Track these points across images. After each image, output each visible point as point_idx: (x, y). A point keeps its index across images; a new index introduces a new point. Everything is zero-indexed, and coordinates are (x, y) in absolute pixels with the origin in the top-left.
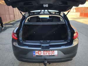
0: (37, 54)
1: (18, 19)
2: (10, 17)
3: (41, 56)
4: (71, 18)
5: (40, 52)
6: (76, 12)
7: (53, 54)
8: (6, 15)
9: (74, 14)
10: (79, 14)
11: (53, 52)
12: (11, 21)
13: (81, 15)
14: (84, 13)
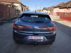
0: (30, 38)
1: (13, 17)
2: (6, 15)
3: (33, 40)
4: (54, 20)
5: (32, 37)
6: (57, 15)
7: (40, 39)
8: (4, 13)
9: (56, 17)
10: (59, 17)
11: (40, 38)
12: (7, 18)
13: (61, 18)
14: (63, 17)
